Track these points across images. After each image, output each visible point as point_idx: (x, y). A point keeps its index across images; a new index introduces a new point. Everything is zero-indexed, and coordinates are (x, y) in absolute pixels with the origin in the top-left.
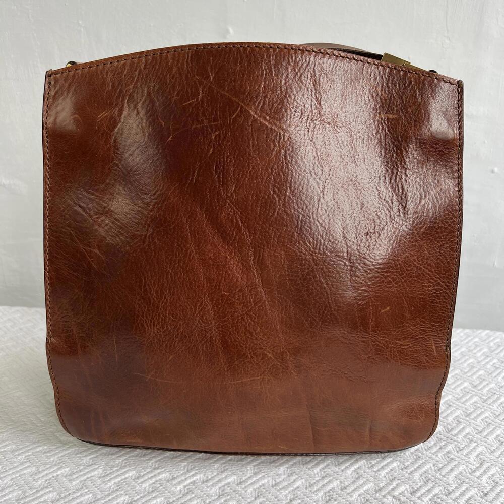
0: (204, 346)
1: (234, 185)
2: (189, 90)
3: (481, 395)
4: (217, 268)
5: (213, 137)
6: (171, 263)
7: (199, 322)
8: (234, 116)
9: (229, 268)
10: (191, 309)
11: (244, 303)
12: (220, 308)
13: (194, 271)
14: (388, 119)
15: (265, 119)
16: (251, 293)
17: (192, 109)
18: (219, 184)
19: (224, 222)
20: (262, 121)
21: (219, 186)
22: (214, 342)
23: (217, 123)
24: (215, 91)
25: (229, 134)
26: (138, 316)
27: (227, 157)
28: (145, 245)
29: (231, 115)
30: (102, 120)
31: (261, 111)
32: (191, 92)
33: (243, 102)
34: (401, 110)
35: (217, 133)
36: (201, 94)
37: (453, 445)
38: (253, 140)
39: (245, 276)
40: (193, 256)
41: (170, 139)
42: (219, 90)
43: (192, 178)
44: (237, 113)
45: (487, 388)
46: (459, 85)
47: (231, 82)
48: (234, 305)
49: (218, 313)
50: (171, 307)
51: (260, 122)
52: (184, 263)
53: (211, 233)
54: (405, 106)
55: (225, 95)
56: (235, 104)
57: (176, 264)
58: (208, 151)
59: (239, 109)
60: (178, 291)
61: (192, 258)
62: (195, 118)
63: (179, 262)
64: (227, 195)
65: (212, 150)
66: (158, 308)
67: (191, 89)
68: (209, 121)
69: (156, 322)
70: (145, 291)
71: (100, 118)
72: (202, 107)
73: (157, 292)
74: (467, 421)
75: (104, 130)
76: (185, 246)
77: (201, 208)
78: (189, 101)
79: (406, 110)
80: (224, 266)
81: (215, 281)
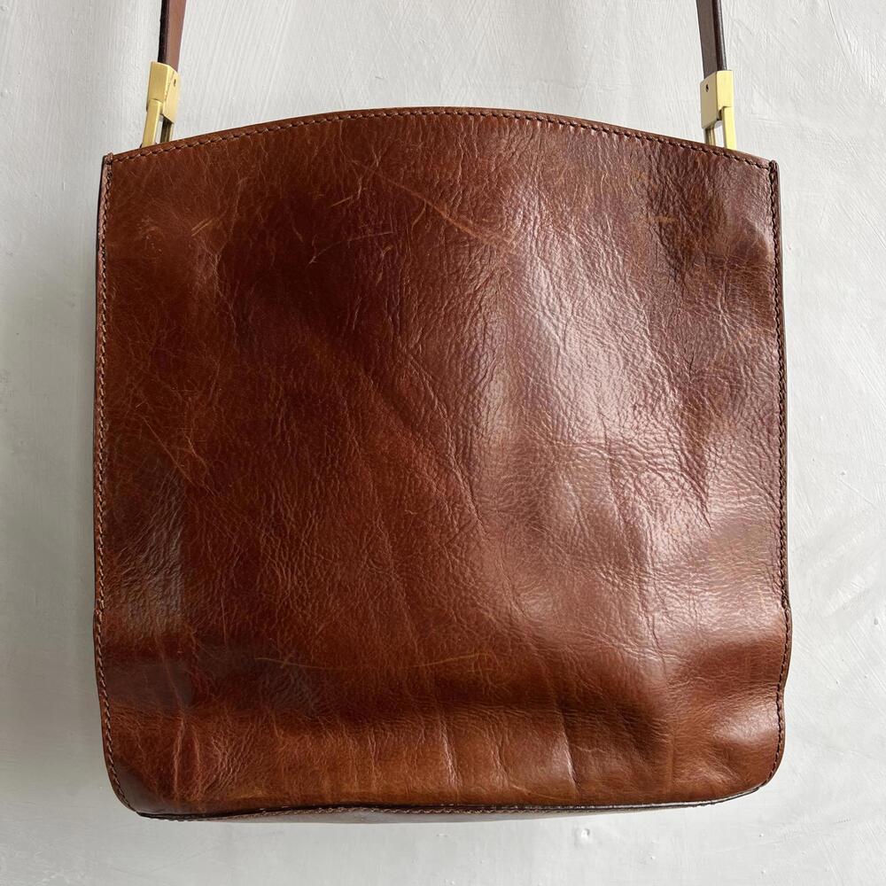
0: (378, 605)
1: (420, 331)
2: (341, 182)
4: (395, 470)
5: (383, 255)
6: (319, 464)
7: (368, 562)
8: (416, 221)
9: (415, 468)
10: (355, 542)
11: (442, 528)
12: (403, 538)
13: (357, 477)
14: (660, 224)
15: (466, 224)
16: (453, 510)
17: (347, 210)
18: (395, 330)
19: (404, 392)
20: (461, 227)
21: (395, 334)
22: (393, 597)
23: (388, 233)
24: (383, 182)
25: (409, 249)
26: (265, 558)
27: (407, 286)
28: (275, 436)
29: (410, 221)
30: (199, 234)
31: (460, 212)
32: (345, 184)
33: (429, 198)
34: (682, 210)
35: (389, 248)
36: (361, 187)
38: (449, 257)
39: (443, 481)
40: (355, 450)
41: (312, 261)
42: (389, 180)
43: (350, 323)
44: (421, 215)
46: (773, 168)
47: (409, 168)
48: (426, 531)
49: (399, 547)
50: (320, 538)
51: (459, 229)
52: (340, 464)
53: (383, 411)
54: (687, 202)
55: (401, 189)
56: (417, 202)
57: (327, 465)
58: (375, 277)
59: (424, 209)
60: (331, 511)
61: (354, 455)
62: (352, 225)
63: (333, 461)
64: (407, 347)
65: (381, 274)
66: (298, 540)
67: (344, 180)
68: (376, 230)
69: (296, 566)
70: (278, 513)
71: (195, 231)
72: (362, 208)
73: (296, 515)
75: (203, 250)
76: (341, 435)
77: (366, 370)
78: (341, 199)
79: (689, 209)
80: (408, 466)
81: (393, 493)
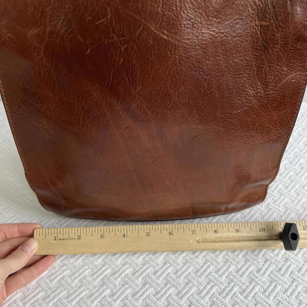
1: (141, 85)
2: (99, 11)
3: (289, 159)
4: (131, 139)
5: (122, 49)
6: (100, 136)
7: (122, 168)
8: (138, 32)
9: (140, 138)
10: (117, 162)
11: (151, 157)
12: (135, 161)
13: (116, 141)
14: (261, 26)
15: (164, 34)
17: (104, 26)
18: (130, 84)
19: (135, 110)
20: (161, 35)
21: (130, 86)
22: (132, 178)
23: (124, 38)
24: (121, 11)
25: (135, 46)
27: (135, 65)
28: (80, 126)
29: (135, 32)
30: (31, 37)
31: (160, 27)
32: (102, 12)
33: (145, 20)
35: (125, 46)
36: (109, 14)
37: (271, 199)
38: (154, 50)
39: (151, 142)
40: (115, 132)
41: (88, 52)
42: (124, 10)
43: (109, 81)
44: (141, 29)
45: (293, 153)
47: (134, 3)
48: (144, 158)
49: (134, 163)
50: (103, 161)
51: (160, 36)
52: (109, 136)
53: (126, 118)
55: (130, 15)
56: (138, 22)
57: (103, 137)
58: (119, 60)
59: (142, 26)
60: (106, 152)
61: (114, 133)
62: (107, 34)
64: (136, 92)
65: (122, 59)
67: (101, 10)
68: (118, 37)
70: (85, 152)
71: (30, 35)
72: (111, 25)
73: (92, 153)
74: (280, 179)
75: (35, 45)
76: (108, 126)
77: (117, 102)
78: (100, 20)
79: (277, 18)
80: (137, 137)
81: (131, 146)
